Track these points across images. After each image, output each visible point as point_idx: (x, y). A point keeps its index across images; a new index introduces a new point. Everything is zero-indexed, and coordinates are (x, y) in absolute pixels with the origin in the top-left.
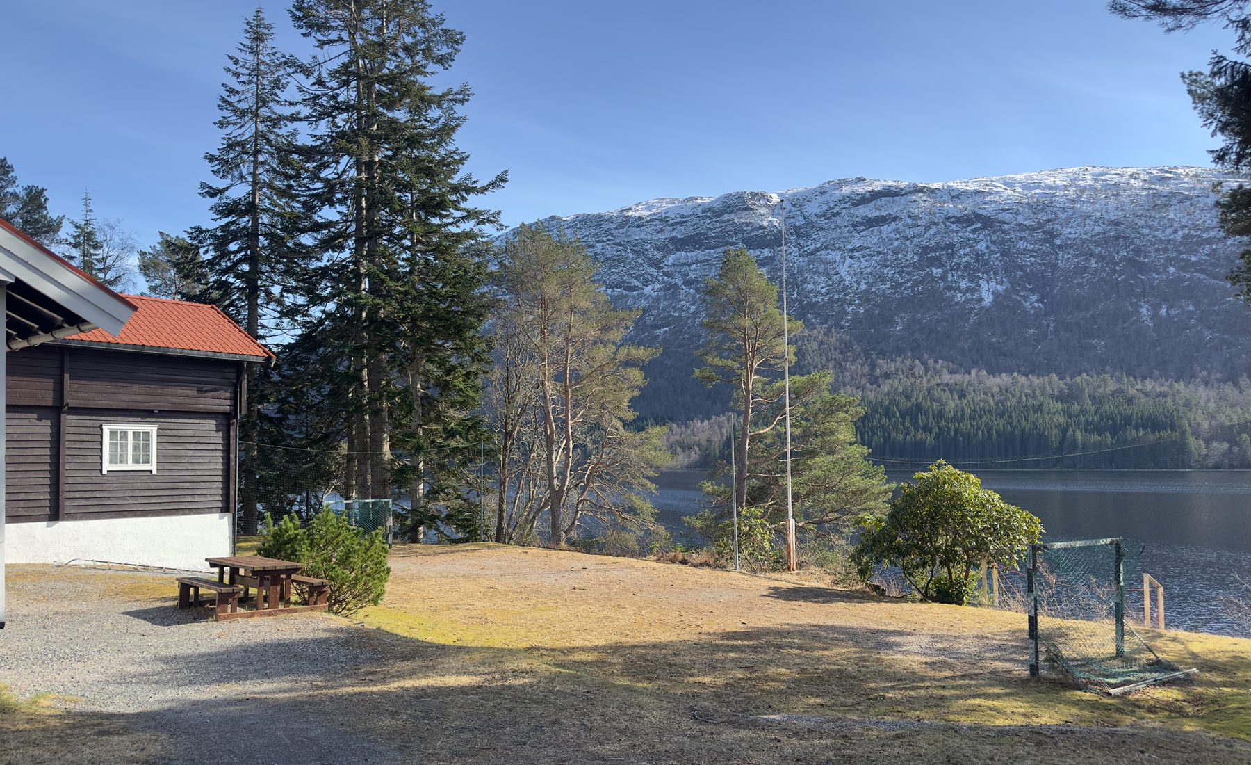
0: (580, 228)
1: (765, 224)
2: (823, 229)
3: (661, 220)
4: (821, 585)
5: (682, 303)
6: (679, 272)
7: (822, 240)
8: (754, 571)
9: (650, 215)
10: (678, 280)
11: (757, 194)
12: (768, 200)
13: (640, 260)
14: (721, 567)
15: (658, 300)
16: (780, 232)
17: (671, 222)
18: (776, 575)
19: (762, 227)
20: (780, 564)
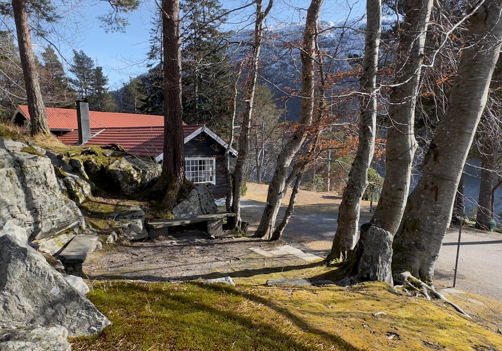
0: (244, 36)
1: (327, 36)
2: (353, 40)
3: (280, 33)
4: (335, 195)
5: (288, 72)
6: (288, 58)
7: (352, 45)
8: (318, 191)
9: (276, 30)
10: (287, 61)
11: (324, 22)
12: (329, 25)
13: (270, 52)
14: (309, 190)
15: (277, 70)
16: (333, 40)
17: (285, 34)
18: (324, 193)
19: (325, 38)
20: (325, 190)
